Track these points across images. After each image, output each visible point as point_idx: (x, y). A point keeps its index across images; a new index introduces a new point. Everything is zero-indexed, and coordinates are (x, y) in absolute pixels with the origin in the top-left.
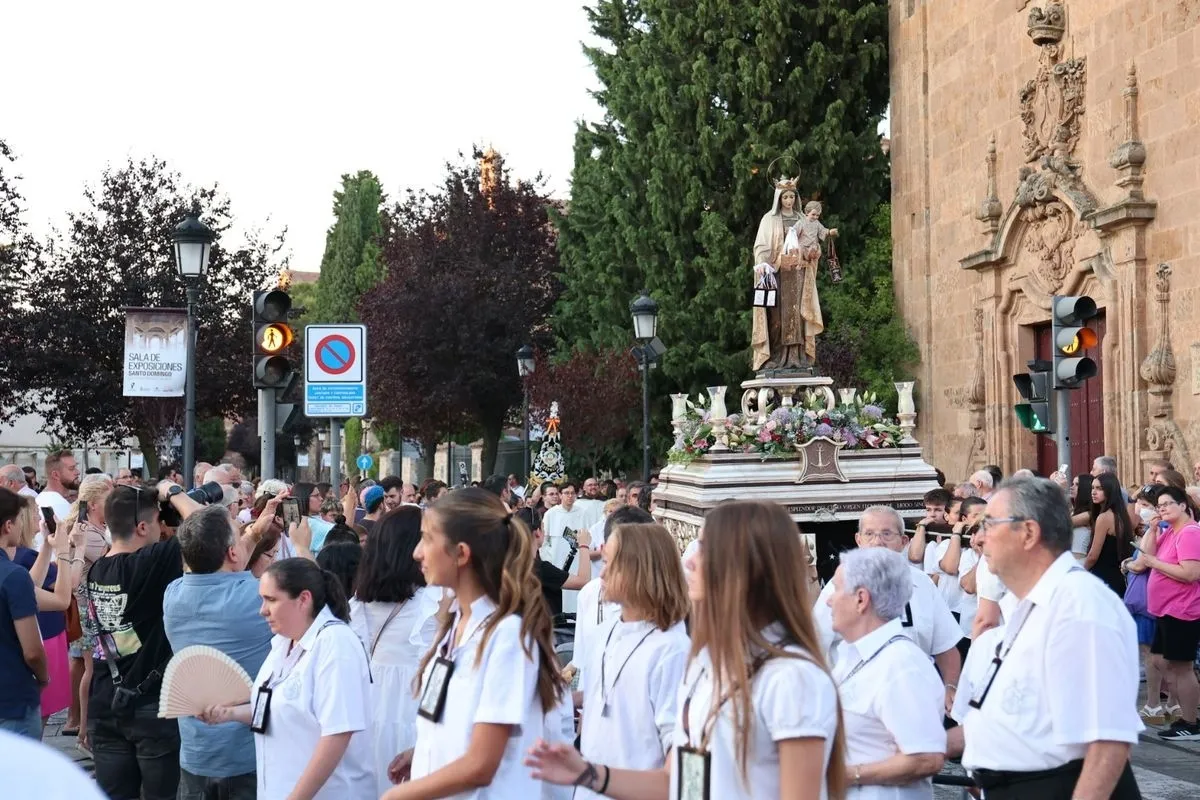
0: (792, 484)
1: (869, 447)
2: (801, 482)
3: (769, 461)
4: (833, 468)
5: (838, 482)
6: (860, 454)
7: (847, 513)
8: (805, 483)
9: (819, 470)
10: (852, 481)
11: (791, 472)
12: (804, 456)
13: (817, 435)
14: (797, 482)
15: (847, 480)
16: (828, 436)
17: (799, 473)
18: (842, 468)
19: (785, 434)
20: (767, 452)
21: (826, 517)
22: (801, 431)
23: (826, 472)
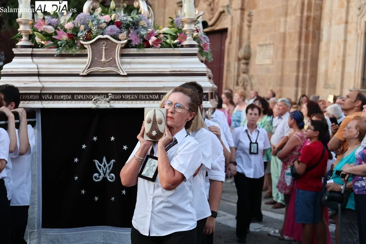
0: (77, 75)
1: (149, 46)
2: (85, 74)
3: (61, 56)
4: (112, 63)
5: (118, 75)
6: (143, 52)
7: (125, 102)
8: (89, 75)
9: (104, 64)
10: (129, 75)
12: (89, 52)
13: (102, 34)
14: (81, 74)
15: (125, 74)
16: (111, 36)
17: (84, 66)
18: (122, 63)
19: (77, 33)
20: (60, 48)
21: (103, 104)
22: (90, 31)
23: (108, 66)
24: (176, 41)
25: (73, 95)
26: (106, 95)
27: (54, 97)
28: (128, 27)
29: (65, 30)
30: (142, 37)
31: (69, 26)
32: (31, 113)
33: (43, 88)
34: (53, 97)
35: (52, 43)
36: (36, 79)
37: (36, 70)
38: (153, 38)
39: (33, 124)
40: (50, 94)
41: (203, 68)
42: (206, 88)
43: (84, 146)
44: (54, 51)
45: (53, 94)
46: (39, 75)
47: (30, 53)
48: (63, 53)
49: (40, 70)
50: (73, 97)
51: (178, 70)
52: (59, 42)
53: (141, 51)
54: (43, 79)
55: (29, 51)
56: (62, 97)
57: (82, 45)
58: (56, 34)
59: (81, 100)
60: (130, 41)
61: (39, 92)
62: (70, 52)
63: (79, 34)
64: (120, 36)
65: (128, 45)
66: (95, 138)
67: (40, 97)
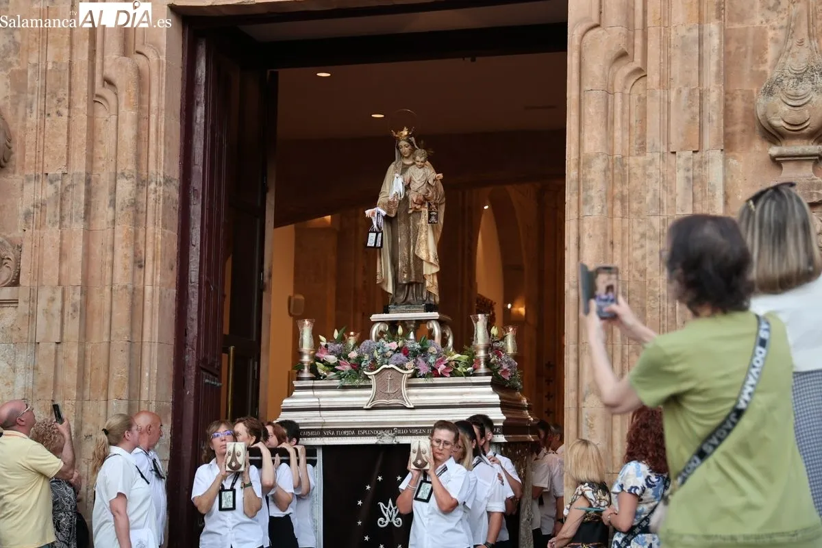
0: (361, 409)
1: (438, 376)
2: (368, 407)
3: (344, 388)
4: (399, 394)
5: (405, 408)
6: (430, 382)
8: (373, 409)
9: (389, 396)
10: (416, 408)
11: (361, 397)
12: (373, 382)
13: (387, 364)
14: (365, 407)
15: (412, 406)
16: (397, 365)
17: (368, 399)
18: (408, 394)
19: (361, 362)
20: (343, 379)
21: (387, 440)
22: (374, 360)
23: (393, 398)
24: (469, 369)
25: (356, 430)
26: (391, 429)
27: (337, 432)
28: (415, 354)
29: (349, 359)
30: (430, 365)
31: (353, 354)
32: (311, 451)
33: (324, 424)
34: (335, 433)
35: (335, 374)
36: (317, 413)
37: (317, 404)
38: (443, 367)
39: (314, 463)
40: (332, 430)
41: (496, 398)
42: (498, 421)
43: (368, 487)
44: (337, 383)
45: (335, 430)
46: (320, 409)
47: (312, 385)
48: (346, 384)
49: (322, 404)
50: (356, 432)
51: (473, 400)
52: (342, 373)
53: (429, 381)
54: (324, 413)
55: (310, 383)
56: (345, 432)
57: (367, 375)
58: (338, 364)
59: (365, 435)
60: (417, 370)
61: (320, 427)
62: (354, 384)
63: (363, 364)
64: (407, 365)
65: (414, 376)
66: (380, 478)
67: (321, 433)
